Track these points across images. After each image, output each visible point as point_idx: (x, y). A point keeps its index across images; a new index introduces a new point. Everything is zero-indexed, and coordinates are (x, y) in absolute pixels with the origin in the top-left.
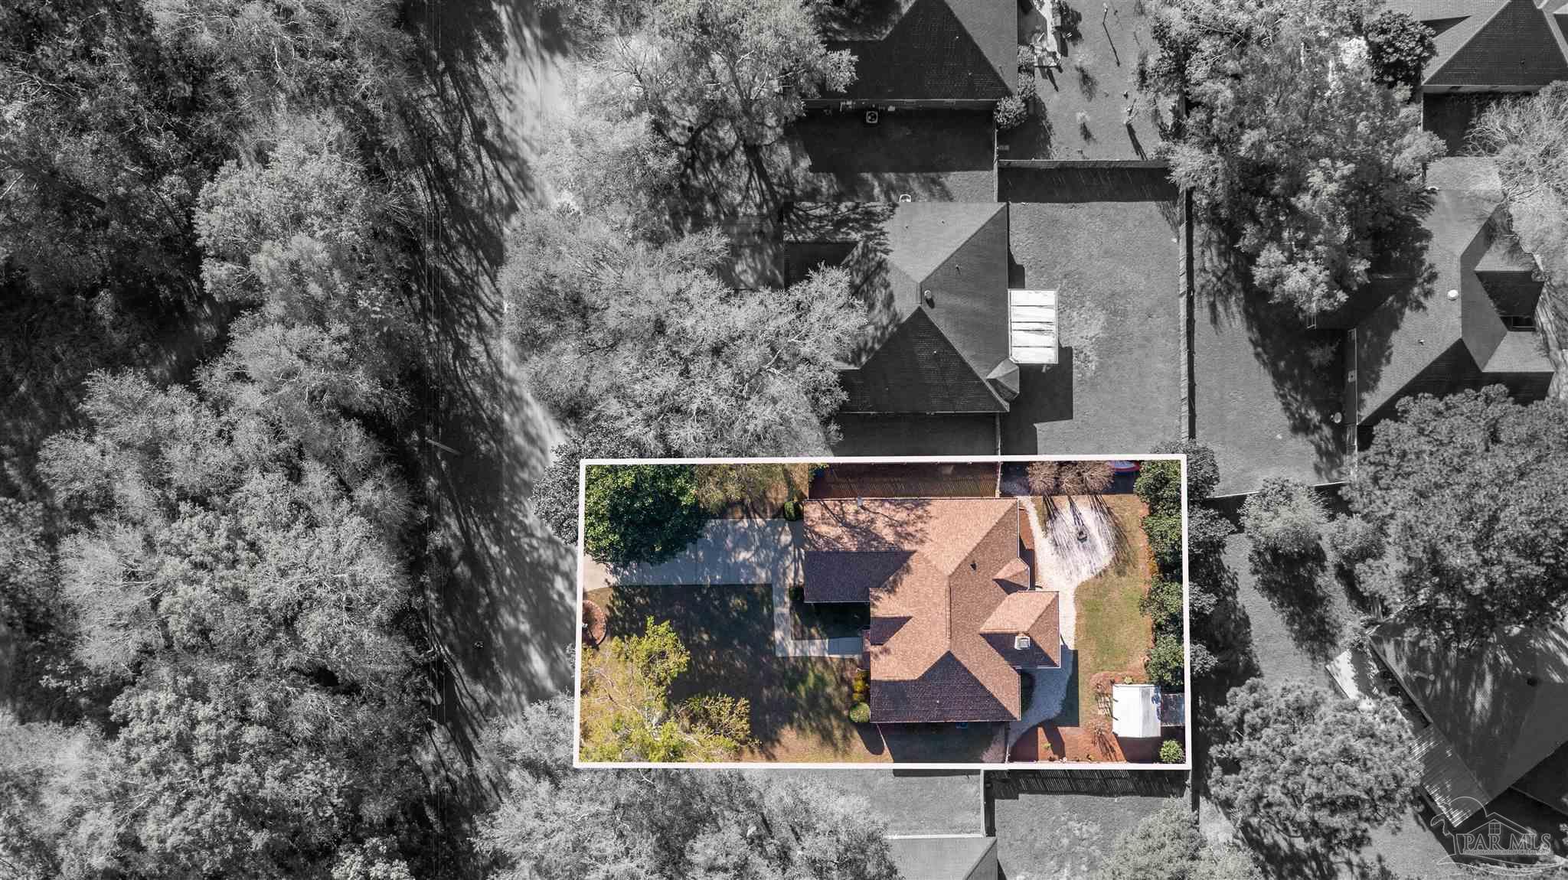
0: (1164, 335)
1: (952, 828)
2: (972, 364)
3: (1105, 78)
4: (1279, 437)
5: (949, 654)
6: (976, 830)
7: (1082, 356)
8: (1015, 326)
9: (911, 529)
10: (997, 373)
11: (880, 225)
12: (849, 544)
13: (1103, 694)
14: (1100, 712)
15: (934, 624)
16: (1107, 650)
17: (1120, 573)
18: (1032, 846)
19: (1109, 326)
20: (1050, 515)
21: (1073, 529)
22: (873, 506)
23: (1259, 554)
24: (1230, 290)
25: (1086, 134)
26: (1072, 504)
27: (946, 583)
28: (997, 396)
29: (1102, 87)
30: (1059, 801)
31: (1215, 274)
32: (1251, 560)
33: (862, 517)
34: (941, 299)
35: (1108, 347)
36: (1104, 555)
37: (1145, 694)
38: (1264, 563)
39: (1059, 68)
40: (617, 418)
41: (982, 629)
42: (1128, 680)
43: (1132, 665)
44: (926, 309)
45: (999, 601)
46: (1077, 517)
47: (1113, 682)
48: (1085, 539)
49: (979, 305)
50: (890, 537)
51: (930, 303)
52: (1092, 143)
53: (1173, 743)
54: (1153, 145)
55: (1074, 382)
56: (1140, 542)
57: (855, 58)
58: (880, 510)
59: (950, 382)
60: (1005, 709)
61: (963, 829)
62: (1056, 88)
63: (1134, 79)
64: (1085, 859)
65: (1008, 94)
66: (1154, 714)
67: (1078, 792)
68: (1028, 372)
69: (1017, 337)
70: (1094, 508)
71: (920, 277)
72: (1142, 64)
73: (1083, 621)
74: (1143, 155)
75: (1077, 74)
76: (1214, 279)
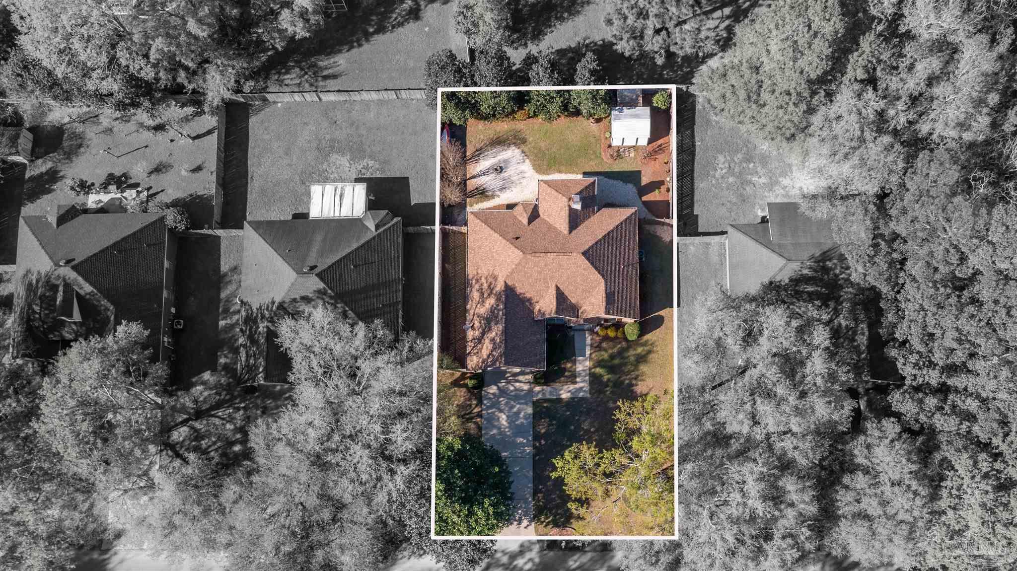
0: (349, 112)
1: (722, 263)
2: (362, 242)
3: (159, 155)
4: (427, 29)
5: (584, 254)
6: (722, 245)
7: (363, 171)
8: (337, 214)
9: (485, 286)
10: (371, 225)
11: (255, 310)
12: (496, 331)
13: (619, 154)
14: (632, 155)
15: (560, 265)
16: (585, 149)
17: (524, 141)
18: (735, 204)
19: (341, 151)
20: (482, 193)
21: (492, 176)
22: (469, 317)
23: (513, 42)
24: (315, 65)
25: (199, 169)
26: (474, 177)
27: (529, 256)
28: (389, 225)
29: (164, 158)
30: (700, 185)
31: (303, 76)
32: (517, 49)
33: (477, 324)
34: (311, 261)
35: (357, 152)
36: (512, 153)
37: (618, 118)
38: (519, 39)
39: (148, 189)
40: (389, 494)
41: (566, 232)
42: (607, 135)
43: (597, 133)
44: (317, 270)
45: (545, 222)
46: (484, 173)
47: (610, 146)
48: (501, 168)
49: (319, 238)
50: (491, 301)
51: (312, 268)
52: (205, 165)
53: (655, 99)
54: (209, 121)
55: (383, 176)
56: (502, 127)
57: (124, 322)
58: (472, 312)
59: (376, 259)
60: (628, 218)
61: (722, 256)
62: (162, 191)
63: (160, 136)
64: (745, 165)
65: (162, 219)
66: (632, 111)
67: (692, 171)
68: (372, 206)
69: (345, 212)
70: (477, 161)
71: (293, 275)
72: (148, 128)
73: (563, 168)
74: (214, 128)
75: (153, 176)
76: (306, 77)
